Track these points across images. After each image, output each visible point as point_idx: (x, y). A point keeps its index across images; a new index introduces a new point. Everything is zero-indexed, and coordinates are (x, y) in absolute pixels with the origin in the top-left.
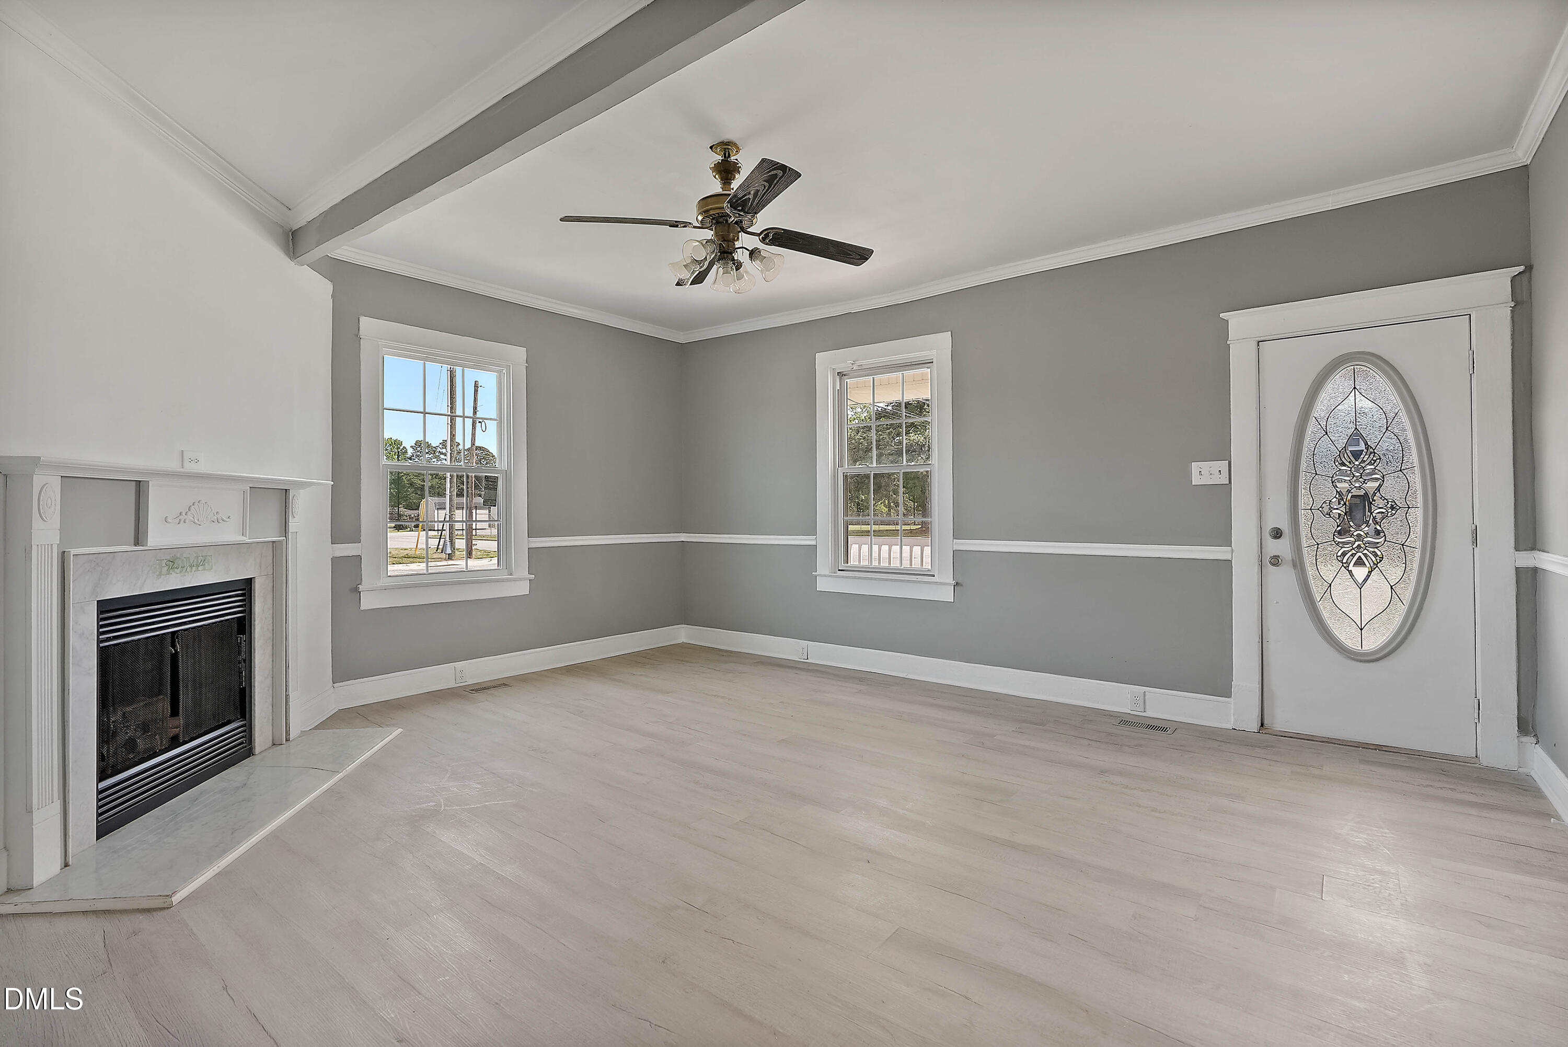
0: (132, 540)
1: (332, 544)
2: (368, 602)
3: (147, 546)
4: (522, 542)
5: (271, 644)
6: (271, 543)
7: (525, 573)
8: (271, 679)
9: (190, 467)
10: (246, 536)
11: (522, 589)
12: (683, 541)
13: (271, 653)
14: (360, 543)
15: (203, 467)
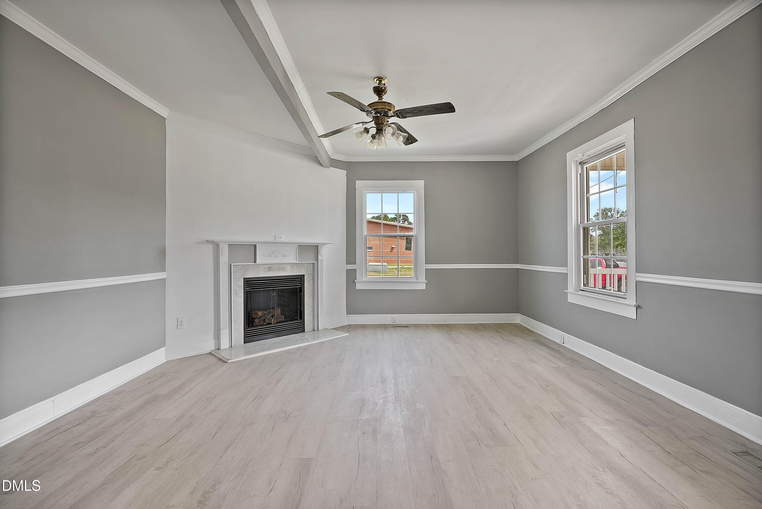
0: (253, 262)
1: (346, 264)
2: (358, 287)
3: (256, 263)
4: (424, 266)
5: (312, 297)
6: (312, 264)
7: (424, 280)
8: (313, 309)
9: (278, 240)
10: (297, 261)
11: (423, 287)
12: (518, 268)
13: (312, 300)
14: (356, 264)
15: (284, 239)
